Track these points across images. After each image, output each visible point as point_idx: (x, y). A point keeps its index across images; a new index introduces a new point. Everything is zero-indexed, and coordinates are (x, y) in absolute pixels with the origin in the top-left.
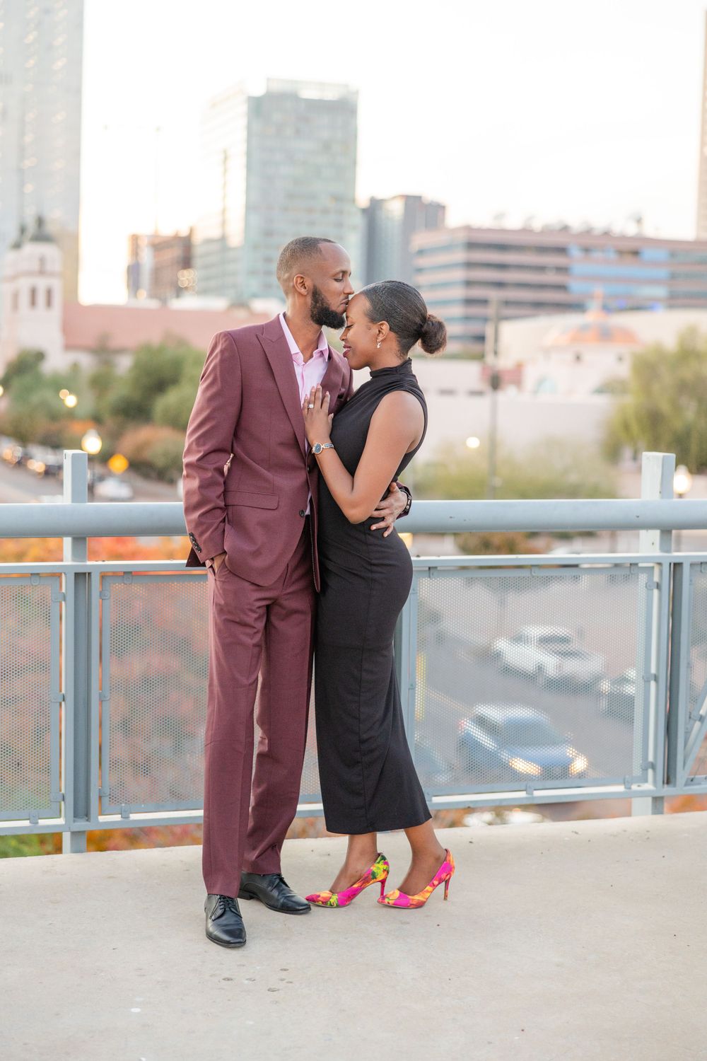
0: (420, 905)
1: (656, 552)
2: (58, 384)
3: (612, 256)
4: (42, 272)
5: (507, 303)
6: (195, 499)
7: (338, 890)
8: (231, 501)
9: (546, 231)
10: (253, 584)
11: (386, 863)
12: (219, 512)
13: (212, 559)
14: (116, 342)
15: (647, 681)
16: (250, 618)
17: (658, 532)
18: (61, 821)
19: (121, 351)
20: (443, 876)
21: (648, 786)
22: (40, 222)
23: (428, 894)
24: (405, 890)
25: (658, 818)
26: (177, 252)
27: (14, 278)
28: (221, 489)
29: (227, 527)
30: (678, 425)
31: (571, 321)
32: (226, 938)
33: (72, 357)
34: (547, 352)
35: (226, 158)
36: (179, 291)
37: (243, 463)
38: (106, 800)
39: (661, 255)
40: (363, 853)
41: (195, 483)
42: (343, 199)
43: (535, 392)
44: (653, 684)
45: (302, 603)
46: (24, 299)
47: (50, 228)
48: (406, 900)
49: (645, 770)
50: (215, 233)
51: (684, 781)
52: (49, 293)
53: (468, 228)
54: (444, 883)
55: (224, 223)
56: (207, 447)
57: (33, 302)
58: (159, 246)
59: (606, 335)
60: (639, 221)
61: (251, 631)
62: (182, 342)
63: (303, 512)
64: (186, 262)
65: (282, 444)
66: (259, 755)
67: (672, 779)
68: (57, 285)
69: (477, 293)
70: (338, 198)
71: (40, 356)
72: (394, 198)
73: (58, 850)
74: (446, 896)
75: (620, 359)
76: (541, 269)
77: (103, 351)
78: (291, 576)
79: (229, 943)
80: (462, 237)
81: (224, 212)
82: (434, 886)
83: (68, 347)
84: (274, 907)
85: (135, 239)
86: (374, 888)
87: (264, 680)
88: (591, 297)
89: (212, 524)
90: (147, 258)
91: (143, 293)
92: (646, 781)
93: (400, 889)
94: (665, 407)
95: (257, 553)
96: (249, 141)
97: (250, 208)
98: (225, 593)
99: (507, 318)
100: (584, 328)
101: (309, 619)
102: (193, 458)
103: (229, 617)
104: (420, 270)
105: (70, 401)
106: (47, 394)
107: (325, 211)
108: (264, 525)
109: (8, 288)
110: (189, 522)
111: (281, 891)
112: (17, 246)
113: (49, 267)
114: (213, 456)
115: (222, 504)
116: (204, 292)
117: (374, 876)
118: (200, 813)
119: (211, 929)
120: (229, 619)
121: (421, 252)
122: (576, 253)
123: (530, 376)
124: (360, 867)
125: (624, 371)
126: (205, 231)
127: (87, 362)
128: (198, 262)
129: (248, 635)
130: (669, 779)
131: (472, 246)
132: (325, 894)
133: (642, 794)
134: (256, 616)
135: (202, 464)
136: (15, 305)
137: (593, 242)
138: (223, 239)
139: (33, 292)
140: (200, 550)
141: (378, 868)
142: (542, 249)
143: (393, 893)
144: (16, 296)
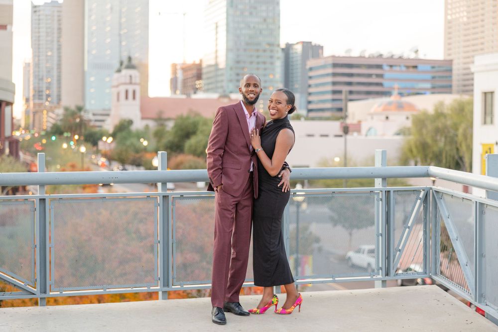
0: (290, 313)
1: (380, 187)
2: (139, 135)
3: (404, 69)
4: (131, 83)
5: (351, 92)
6: (211, 165)
7: (260, 307)
8: (224, 166)
9: (371, 57)
10: (232, 196)
11: (277, 298)
12: (220, 170)
13: (217, 187)
14: (165, 116)
15: (378, 236)
16: (230, 208)
17: (381, 179)
18: (159, 288)
19: (169, 119)
20: (298, 303)
21: (380, 276)
22: (130, 59)
23: (293, 309)
24: (284, 308)
25: (384, 289)
26: (194, 72)
27: (117, 86)
28: (221, 162)
29: (223, 176)
30: (435, 149)
31: (385, 100)
32: (219, 321)
33: (145, 122)
34: (372, 115)
35: (217, 27)
36: (196, 90)
37: (228, 152)
38: (175, 280)
39: (428, 68)
40: (269, 294)
41: (212, 160)
42: (273, 44)
43: (366, 135)
44: (380, 237)
45: (248, 203)
46: (123, 96)
47: (134, 62)
48: (285, 311)
49: (378, 270)
50: (212, 62)
51: (393, 274)
52: (134, 92)
53: (333, 57)
54: (298, 306)
55: (216, 57)
56: (217, 147)
57: (127, 98)
58: (185, 69)
59: (400, 107)
60: (416, 52)
61: (230, 213)
62: (197, 114)
63: (249, 170)
64: (199, 77)
65: (242, 146)
66: (232, 259)
67: (389, 274)
68: (138, 89)
69: (338, 88)
70: (270, 44)
71: (130, 122)
72: (298, 43)
73: (157, 299)
74: (299, 311)
75: (407, 118)
76: (370, 76)
77: (160, 120)
78: (245, 193)
79: (220, 323)
80: (330, 61)
81: (216, 51)
82: (295, 306)
83: (143, 118)
84: (236, 314)
85: (174, 66)
86: (273, 308)
87: (235, 231)
88: (394, 89)
89: (217, 175)
90: (180, 75)
91: (178, 92)
92: (379, 275)
93: (282, 308)
94: (429, 141)
95: (234, 184)
96: (227, 18)
97: (228, 50)
98: (221, 199)
99: (351, 100)
100: (390, 103)
101: (251, 208)
102: (211, 151)
103: (223, 207)
104: (310, 78)
105: (145, 143)
106: (134, 140)
107: (265, 51)
108: (236, 174)
109: (115, 91)
110: (209, 174)
111: (239, 308)
112: (119, 71)
113: (133, 81)
114: (218, 151)
115: (221, 167)
116: (207, 91)
117: (273, 303)
118: (211, 285)
119: (214, 319)
120: (222, 208)
121: (311, 69)
122: (386, 68)
123: (364, 127)
124: (268, 299)
125: (409, 124)
126: (208, 61)
127: (152, 124)
128: (204, 76)
129: (229, 214)
130: (387, 274)
131: (335, 65)
132: (255, 309)
133: (378, 279)
134: (232, 207)
135: (215, 153)
136: (118, 99)
137: (394, 63)
138: (216, 65)
139: (127, 92)
140: (213, 183)
141: (274, 300)
142: (370, 66)
143: (280, 308)
144: (118, 94)
